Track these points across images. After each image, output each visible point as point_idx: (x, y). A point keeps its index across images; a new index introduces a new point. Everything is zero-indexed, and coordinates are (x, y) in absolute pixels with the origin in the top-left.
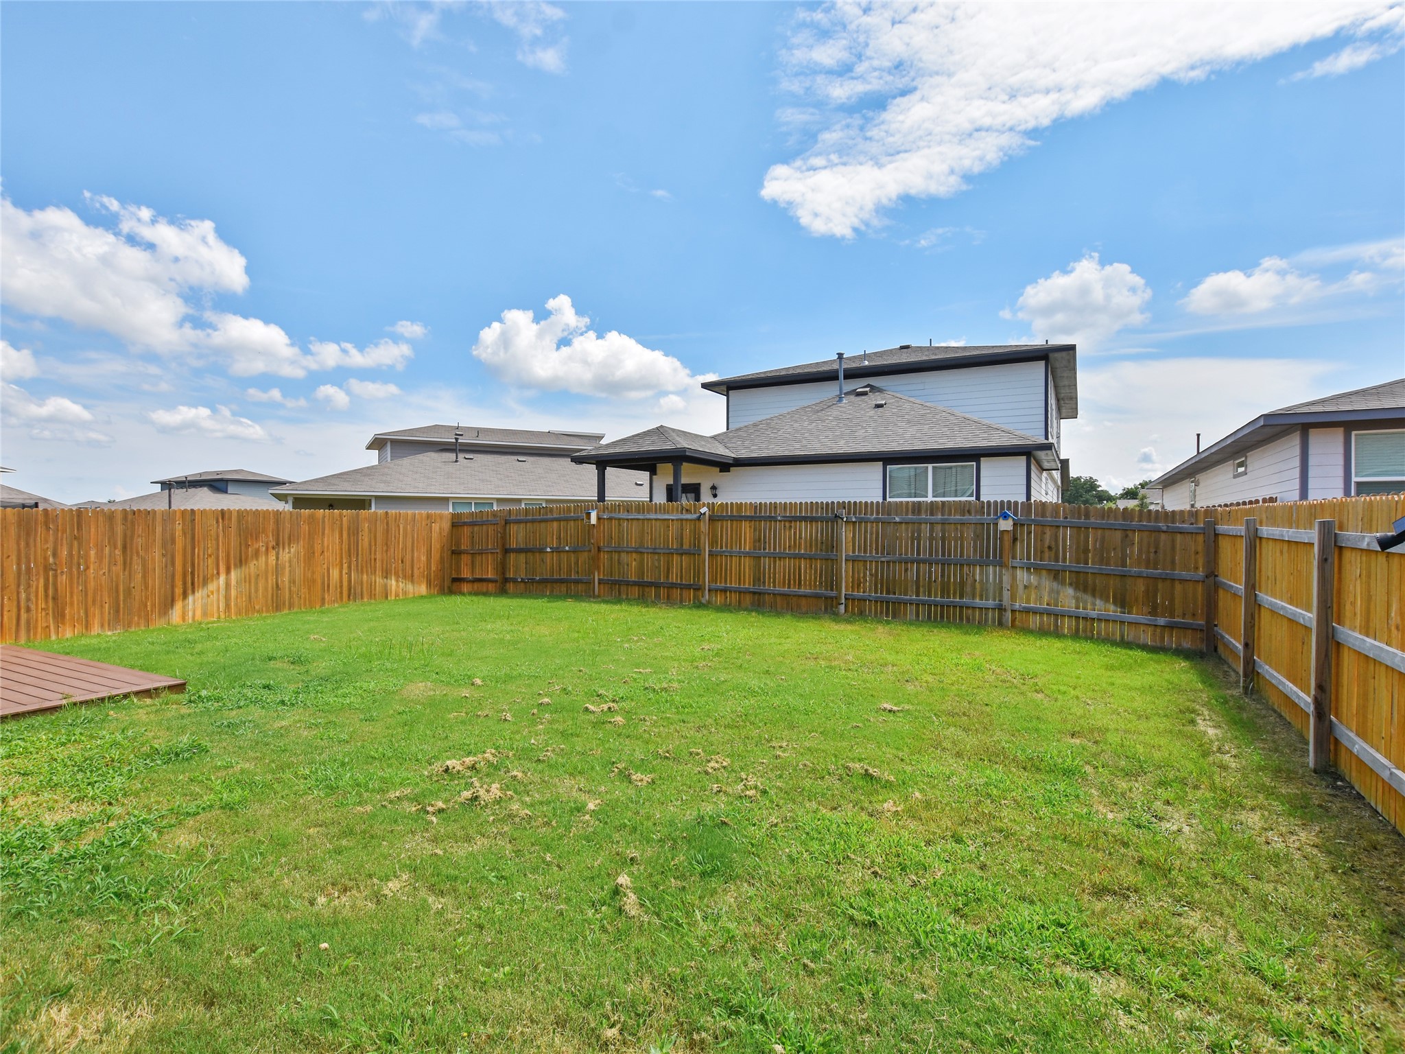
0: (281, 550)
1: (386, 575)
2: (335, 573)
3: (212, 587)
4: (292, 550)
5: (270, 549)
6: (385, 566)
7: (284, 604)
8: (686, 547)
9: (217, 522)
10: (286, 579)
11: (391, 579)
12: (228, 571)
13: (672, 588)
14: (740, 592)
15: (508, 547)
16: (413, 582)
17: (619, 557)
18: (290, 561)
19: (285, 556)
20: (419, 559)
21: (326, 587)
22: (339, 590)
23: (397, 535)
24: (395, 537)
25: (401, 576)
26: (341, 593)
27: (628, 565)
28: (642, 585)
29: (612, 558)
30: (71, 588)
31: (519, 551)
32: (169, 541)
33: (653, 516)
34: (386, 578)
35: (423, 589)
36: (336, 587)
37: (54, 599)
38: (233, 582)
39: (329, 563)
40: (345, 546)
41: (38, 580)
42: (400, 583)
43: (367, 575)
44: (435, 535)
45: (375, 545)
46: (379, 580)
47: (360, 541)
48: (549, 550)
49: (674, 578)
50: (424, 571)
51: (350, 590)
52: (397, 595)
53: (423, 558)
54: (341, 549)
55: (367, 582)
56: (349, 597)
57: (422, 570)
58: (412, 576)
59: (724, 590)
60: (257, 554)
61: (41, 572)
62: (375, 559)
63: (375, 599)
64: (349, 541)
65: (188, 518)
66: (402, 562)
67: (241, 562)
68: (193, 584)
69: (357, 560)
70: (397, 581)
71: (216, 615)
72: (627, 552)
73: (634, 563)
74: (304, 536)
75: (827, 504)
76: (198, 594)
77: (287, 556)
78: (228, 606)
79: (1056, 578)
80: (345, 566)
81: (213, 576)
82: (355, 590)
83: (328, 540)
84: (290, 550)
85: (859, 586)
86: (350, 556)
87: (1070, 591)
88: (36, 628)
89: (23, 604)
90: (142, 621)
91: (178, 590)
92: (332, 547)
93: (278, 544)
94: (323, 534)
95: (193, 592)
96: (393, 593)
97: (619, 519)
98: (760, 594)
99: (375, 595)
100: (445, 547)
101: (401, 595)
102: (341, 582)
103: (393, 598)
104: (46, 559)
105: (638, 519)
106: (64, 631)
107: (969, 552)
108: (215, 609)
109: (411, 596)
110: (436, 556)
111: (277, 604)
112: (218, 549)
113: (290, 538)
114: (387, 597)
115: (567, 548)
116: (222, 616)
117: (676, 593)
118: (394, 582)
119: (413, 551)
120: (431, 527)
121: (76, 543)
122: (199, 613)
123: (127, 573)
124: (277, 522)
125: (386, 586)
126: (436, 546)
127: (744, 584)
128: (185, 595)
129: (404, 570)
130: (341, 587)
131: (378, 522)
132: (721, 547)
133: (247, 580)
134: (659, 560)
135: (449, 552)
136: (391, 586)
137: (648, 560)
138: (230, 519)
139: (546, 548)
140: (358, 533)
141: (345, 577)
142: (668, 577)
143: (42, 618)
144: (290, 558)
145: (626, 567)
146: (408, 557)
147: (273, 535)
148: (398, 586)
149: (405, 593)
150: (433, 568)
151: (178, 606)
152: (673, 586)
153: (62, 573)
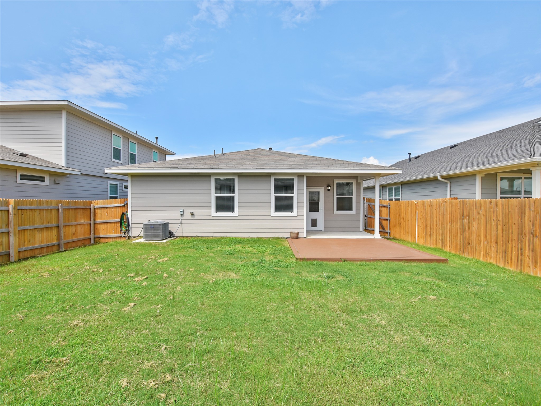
37: (533, 251)
89: (520, 251)
153: (536, 236)
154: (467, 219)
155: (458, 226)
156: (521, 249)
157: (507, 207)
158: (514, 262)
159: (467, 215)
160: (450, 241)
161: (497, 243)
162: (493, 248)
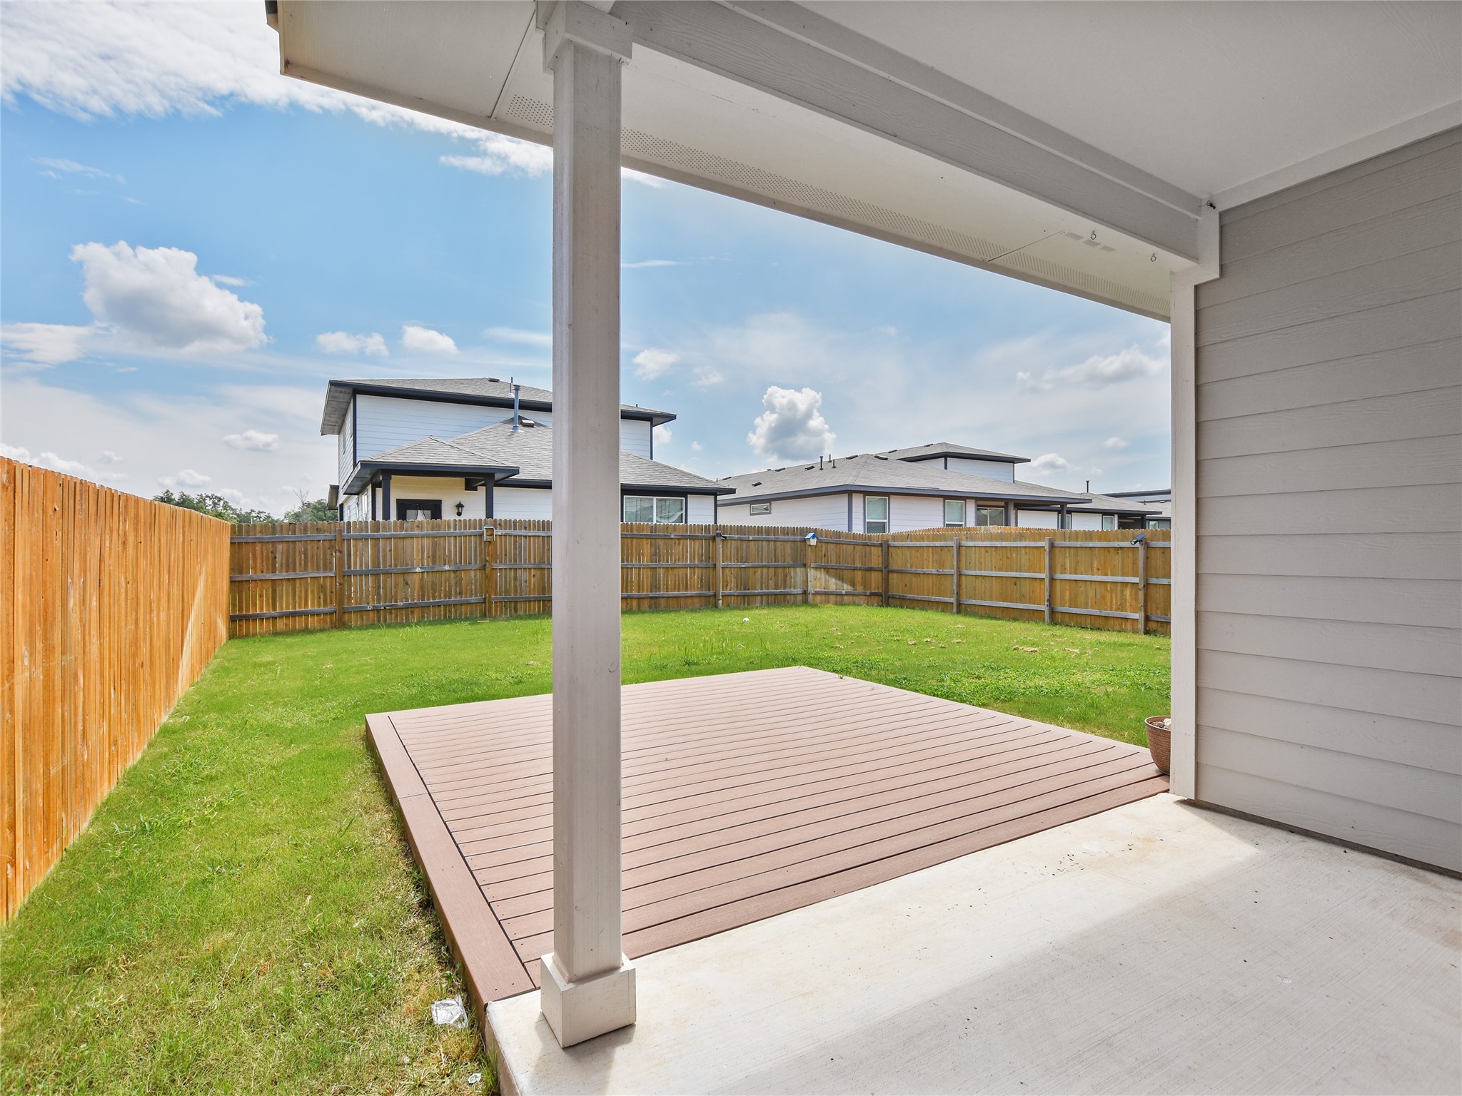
17: (516, 574)
31: (365, 574)
75: (706, 526)
79: (827, 573)
85: (727, 585)
87: (834, 580)
98: (656, 598)
107: (789, 561)
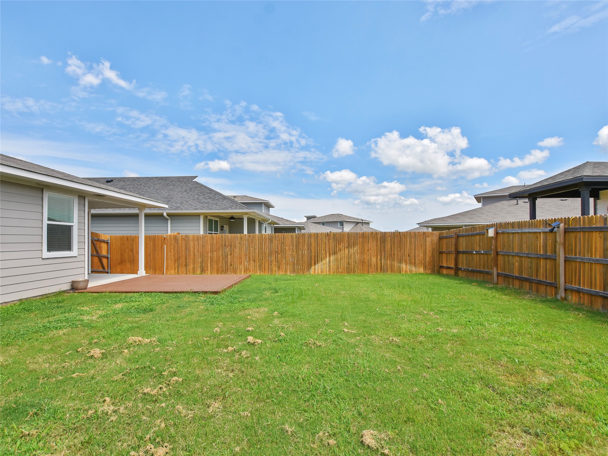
0: (350, 248)
1: (400, 261)
2: (374, 260)
3: (324, 262)
4: (355, 249)
5: (346, 248)
6: (399, 257)
7: (351, 271)
8: (548, 254)
9: (326, 237)
10: (352, 261)
11: (403, 264)
12: (330, 256)
13: (540, 284)
14: (592, 295)
15: (459, 250)
16: (415, 266)
17: (508, 258)
18: (354, 253)
19: (352, 251)
20: (419, 256)
21: (370, 265)
22: (376, 267)
23: (406, 243)
24: (405, 244)
25: (408, 262)
26: (377, 268)
27: (513, 264)
28: (522, 280)
29: (504, 259)
30: (282, 259)
31: (464, 253)
32: (310, 245)
33: (527, 230)
34: (400, 263)
35: (421, 270)
36: (375, 265)
37: (277, 262)
38: (331, 261)
39: (371, 255)
40: (379, 248)
41: (273, 256)
42: (408, 266)
43: (390, 261)
44: (428, 244)
45: (394, 248)
46: (396, 264)
47: (386, 246)
48: (474, 252)
49: (541, 278)
50: (422, 261)
51: (381, 267)
52: (406, 272)
53: (421, 255)
54: (377, 249)
55: (390, 264)
56: (381, 270)
57: (420, 260)
58: (415, 263)
59: (578, 291)
60: (340, 250)
61: (274, 253)
62: (394, 254)
63: (394, 272)
64: (381, 245)
65: (316, 236)
66: (409, 256)
67: (335, 253)
68: (317, 260)
69: (385, 254)
70: (406, 265)
71: (325, 273)
72: (513, 256)
73: (517, 263)
74: (360, 243)
76: (320, 264)
77: (353, 251)
78: (330, 270)
80: (379, 256)
81: (324, 258)
82: (384, 267)
83: (371, 245)
84: (354, 249)
86: (381, 252)
88: (273, 271)
89: (270, 263)
90: (301, 272)
91: (313, 262)
92: (373, 248)
93: (349, 246)
94: (368, 242)
95: (318, 263)
96: (404, 270)
97: (508, 233)
99: (394, 271)
100: (435, 250)
101: (408, 272)
102: (377, 263)
103: (404, 273)
104: (275, 249)
105: (518, 233)
106: (280, 272)
108: (325, 270)
109: (414, 272)
110: (429, 254)
111: (349, 270)
112: (326, 247)
113: (353, 244)
114: (400, 272)
115: (482, 252)
116: (328, 273)
117: (542, 288)
118: (404, 266)
119: (415, 251)
120: (426, 239)
121: (283, 244)
122: (320, 271)
123: (297, 255)
124: (348, 238)
125: (400, 267)
126: (429, 248)
127: (595, 287)
128: (315, 265)
129: (410, 260)
130: (377, 265)
131: (396, 237)
132: (575, 255)
133: (337, 260)
134: (531, 263)
135: (438, 252)
136: (403, 267)
137: (526, 262)
138: (330, 236)
139: (473, 252)
140: (385, 242)
141: (379, 261)
142: (537, 275)
143: (275, 268)
144: (354, 252)
145: (512, 265)
146: (412, 254)
147: (347, 242)
148: (406, 267)
149: (411, 271)
150: (427, 260)
151: (313, 267)
152: (539, 283)
153: (279, 254)
154: (229, 248)
155: (220, 254)
156: (271, 262)
157: (261, 238)
158: (267, 270)
159: (229, 245)
160: (211, 266)
161: (254, 261)
162: (251, 265)
